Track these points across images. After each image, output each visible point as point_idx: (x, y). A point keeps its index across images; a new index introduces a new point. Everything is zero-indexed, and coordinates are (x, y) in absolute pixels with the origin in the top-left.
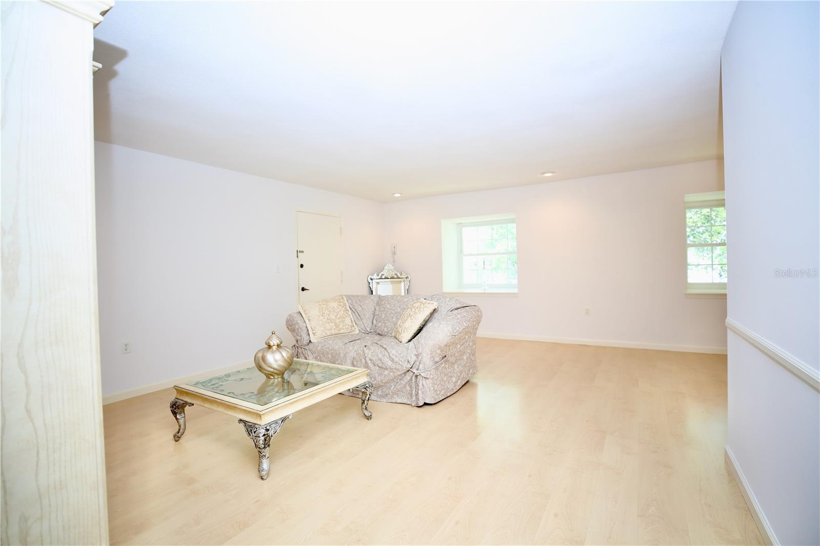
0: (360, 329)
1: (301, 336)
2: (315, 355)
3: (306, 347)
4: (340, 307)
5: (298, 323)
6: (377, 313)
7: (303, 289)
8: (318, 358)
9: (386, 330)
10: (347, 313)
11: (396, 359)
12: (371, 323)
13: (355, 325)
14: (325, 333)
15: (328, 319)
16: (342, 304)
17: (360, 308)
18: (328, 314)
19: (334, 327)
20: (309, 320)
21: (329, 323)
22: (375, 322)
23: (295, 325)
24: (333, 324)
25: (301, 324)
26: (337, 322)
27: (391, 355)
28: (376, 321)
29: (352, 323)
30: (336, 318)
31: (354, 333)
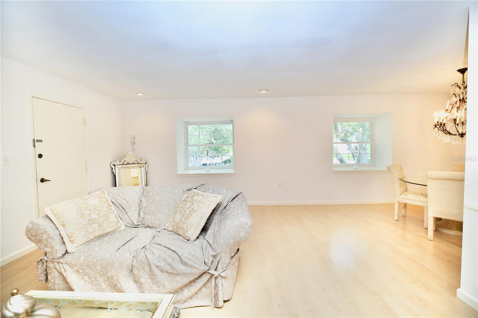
0: (126, 223)
1: (52, 247)
2: (75, 268)
3: (61, 260)
4: (102, 204)
5: (47, 232)
6: (144, 205)
7: (42, 180)
8: (81, 271)
9: (157, 222)
10: (110, 209)
11: (190, 263)
12: (137, 216)
13: (120, 220)
14: (86, 238)
15: (89, 220)
16: (103, 199)
17: (124, 202)
18: (89, 215)
19: (98, 228)
20: (63, 226)
21: (90, 224)
22: (142, 214)
23: (42, 234)
24: (96, 225)
25: (53, 233)
26: (101, 221)
27: (183, 258)
28: (144, 213)
29: (117, 218)
30: (99, 217)
31: (121, 229)
